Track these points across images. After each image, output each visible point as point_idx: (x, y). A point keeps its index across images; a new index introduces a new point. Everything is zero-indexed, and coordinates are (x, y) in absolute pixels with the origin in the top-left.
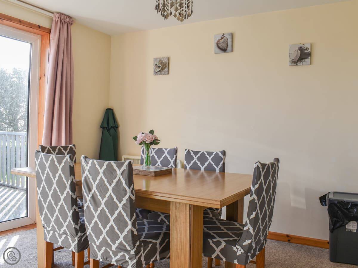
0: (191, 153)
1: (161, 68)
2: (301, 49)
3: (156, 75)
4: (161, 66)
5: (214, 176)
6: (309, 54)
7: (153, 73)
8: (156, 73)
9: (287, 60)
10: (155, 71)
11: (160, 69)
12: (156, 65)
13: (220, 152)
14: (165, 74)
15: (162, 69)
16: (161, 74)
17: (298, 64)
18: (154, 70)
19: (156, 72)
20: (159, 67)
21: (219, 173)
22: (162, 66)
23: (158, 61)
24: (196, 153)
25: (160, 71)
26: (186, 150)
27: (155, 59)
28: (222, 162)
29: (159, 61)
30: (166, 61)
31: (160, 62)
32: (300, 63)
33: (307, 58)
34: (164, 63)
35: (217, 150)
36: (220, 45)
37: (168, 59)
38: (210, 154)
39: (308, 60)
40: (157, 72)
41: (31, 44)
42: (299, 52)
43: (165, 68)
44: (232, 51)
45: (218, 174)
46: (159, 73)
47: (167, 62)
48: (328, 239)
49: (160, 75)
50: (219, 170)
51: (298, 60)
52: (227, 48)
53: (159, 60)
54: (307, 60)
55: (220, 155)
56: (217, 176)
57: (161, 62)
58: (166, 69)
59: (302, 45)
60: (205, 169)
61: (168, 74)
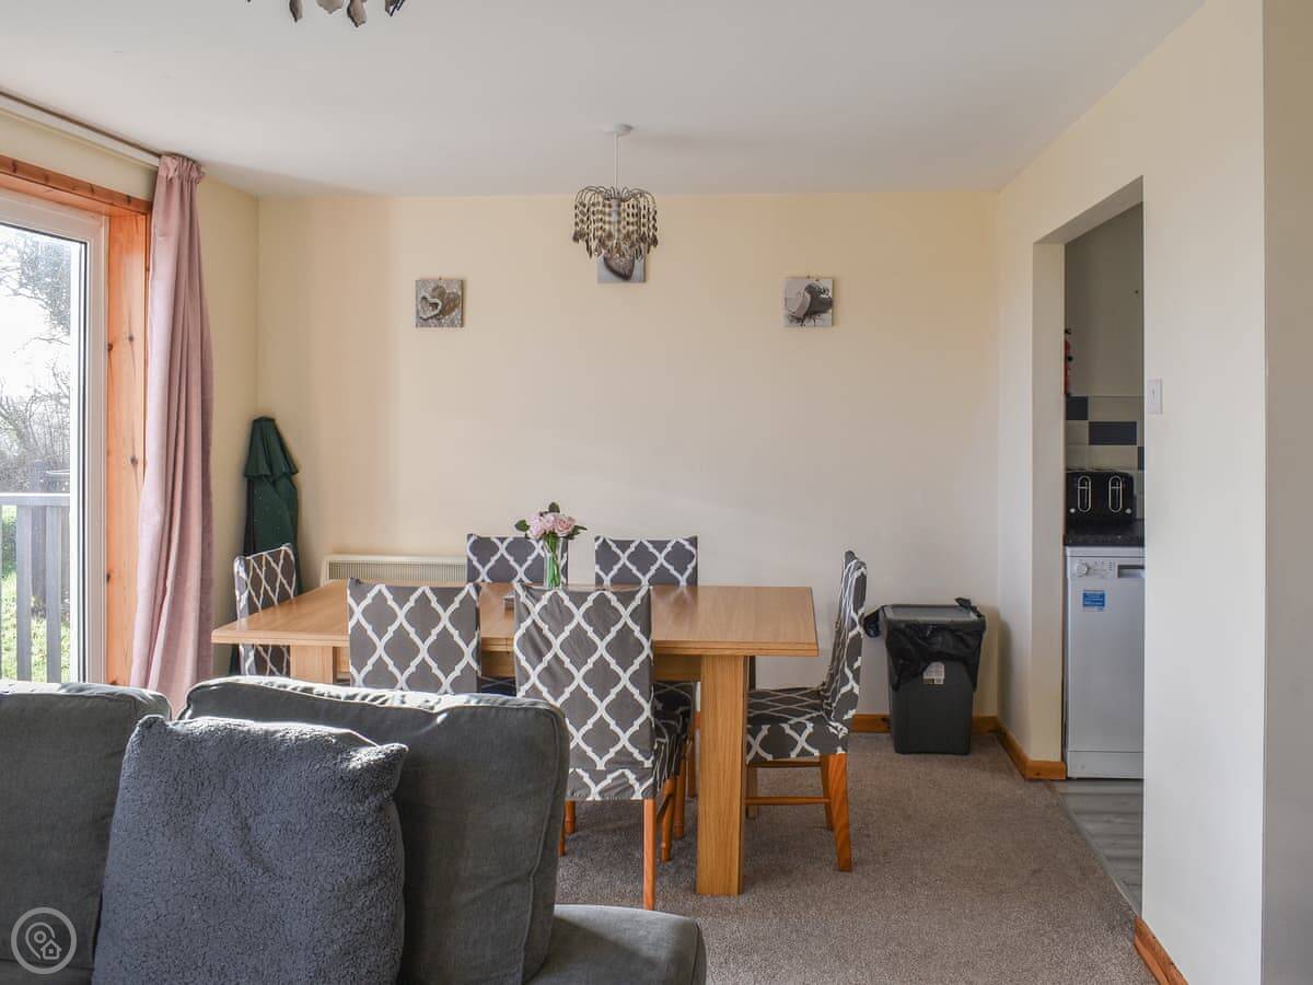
0: (610, 547)
1: (439, 307)
2: (811, 289)
3: (422, 326)
4: (440, 304)
5: (672, 596)
6: (829, 304)
7: (413, 319)
8: (423, 322)
9: (780, 315)
10: (421, 315)
11: (436, 312)
12: (424, 298)
13: (687, 540)
14: (452, 324)
15: (443, 312)
16: (441, 325)
17: (805, 322)
18: (418, 312)
19: (425, 317)
20: (436, 305)
21: (687, 587)
22: (442, 301)
23: (430, 289)
24: (623, 545)
25: (435, 316)
26: (597, 539)
27: (421, 283)
28: (693, 564)
29: (434, 290)
30: (455, 289)
31: (436, 293)
32: (809, 323)
33: (825, 312)
34: (452, 296)
35: (677, 535)
36: (613, 264)
37: (462, 285)
38: (660, 545)
39: (827, 316)
40: (428, 319)
41: (86, 244)
42: (808, 296)
43: (452, 310)
44: (644, 280)
45: (685, 591)
46: (434, 320)
47: (460, 293)
48: (885, 711)
49: (435, 326)
50: (688, 581)
51: (806, 315)
52: (631, 271)
53: (433, 285)
54: (824, 316)
55: (688, 547)
56: (682, 593)
57: (439, 291)
58: (455, 314)
59: (812, 281)
60: (651, 582)
61: (462, 325)
